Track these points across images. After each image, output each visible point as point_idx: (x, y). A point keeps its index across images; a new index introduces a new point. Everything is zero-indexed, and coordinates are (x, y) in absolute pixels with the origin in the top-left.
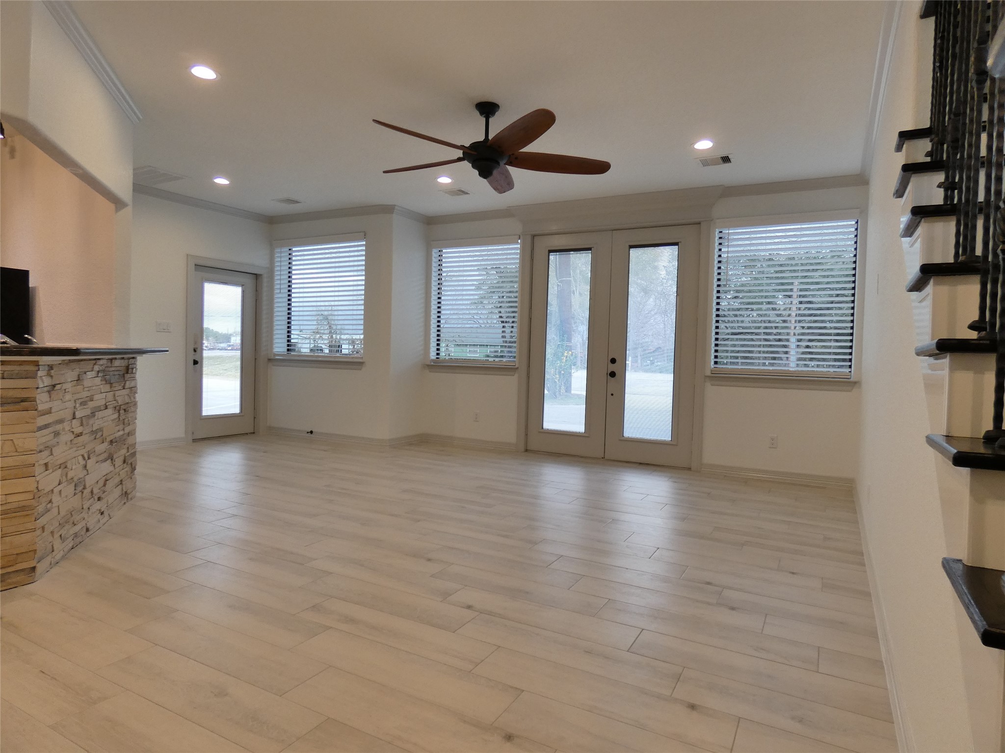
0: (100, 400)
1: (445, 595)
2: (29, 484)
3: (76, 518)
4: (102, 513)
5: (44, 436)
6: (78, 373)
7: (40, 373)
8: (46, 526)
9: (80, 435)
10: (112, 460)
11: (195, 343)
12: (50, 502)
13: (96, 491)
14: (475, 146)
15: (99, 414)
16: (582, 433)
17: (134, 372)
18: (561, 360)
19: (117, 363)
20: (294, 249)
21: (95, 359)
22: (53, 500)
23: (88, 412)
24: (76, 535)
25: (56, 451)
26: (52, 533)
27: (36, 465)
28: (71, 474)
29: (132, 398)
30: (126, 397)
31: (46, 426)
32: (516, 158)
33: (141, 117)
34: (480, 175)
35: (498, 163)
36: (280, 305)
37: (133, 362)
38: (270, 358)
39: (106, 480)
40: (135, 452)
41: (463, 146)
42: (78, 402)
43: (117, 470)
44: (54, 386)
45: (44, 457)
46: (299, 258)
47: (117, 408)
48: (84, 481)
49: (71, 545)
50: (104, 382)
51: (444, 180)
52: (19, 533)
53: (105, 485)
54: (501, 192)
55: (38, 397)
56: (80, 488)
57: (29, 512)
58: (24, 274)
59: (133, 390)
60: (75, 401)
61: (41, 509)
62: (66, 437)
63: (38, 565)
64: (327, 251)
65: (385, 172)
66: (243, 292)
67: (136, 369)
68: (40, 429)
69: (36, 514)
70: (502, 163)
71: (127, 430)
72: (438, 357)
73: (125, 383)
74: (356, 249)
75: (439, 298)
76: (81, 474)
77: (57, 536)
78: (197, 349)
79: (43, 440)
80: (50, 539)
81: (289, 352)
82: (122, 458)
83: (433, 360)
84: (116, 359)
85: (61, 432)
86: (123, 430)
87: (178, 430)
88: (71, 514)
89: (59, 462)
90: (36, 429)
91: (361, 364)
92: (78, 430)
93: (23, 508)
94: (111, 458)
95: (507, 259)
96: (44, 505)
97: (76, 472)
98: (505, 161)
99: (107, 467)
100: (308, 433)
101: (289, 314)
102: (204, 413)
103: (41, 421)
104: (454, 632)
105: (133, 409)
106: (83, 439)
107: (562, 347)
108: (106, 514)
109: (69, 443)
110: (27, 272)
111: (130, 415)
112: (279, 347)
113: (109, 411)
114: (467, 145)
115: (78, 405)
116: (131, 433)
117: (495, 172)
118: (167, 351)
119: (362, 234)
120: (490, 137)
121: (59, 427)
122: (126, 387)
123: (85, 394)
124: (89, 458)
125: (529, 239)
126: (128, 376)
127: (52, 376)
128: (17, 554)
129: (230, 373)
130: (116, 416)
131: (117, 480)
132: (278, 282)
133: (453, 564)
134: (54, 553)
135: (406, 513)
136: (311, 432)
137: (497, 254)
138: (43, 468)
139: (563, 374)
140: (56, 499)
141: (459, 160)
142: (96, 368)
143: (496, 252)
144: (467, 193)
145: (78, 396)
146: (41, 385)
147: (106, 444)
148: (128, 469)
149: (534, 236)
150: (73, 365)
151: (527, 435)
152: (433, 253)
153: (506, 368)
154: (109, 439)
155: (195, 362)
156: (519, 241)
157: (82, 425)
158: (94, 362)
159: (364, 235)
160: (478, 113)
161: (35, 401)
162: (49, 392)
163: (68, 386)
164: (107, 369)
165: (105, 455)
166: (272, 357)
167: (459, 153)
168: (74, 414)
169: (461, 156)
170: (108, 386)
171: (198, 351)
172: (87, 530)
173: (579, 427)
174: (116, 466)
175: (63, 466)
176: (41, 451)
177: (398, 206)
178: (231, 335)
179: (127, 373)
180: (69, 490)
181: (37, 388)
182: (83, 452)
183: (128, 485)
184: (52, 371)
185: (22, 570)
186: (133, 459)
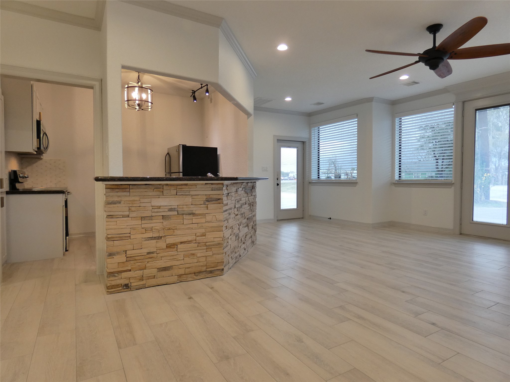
0: (244, 200)
1: (417, 314)
2: (220, 234)
3: (236, 250)
4: (245, 249)
5: (225, 215)
6: (236, 189)
7: (224, 188)
8: (227, 252)
9: (237, 215)
10: (248, 227)
11: (278, 175)
12: (228, 242)
13: (243, 239)
14: (427, 52)
15: (244, 206)
16: (505, 225)
17: (255, 188)
18: (481, 179)
19: (249, 184)
20: (320, 128)
21: (242, 183)
22: (229, 242)
23: (239, 205)
24: (236, 257)
25: (230, 221)
26: (229, 255)
27: (223, 226)
28: (234, 231)
29: (255, 200)
30: (253, 199)
31: (226, 211)
32: (455, 54)
33: (256, 75)
34: (431, 68)
35: (443, 59)
36: (314, 155)
37: (255, 184)
38: (310, 182)
39: (246, 235)
40: (256, 224)
41: (419, 54)
42: (236, 201)
43: (250, 231)
44: (228, 194)
45: (225, 224)
46: (323, 132)
47: (250, 204)
48: (239, 235)
49: (235, 261)
50: (245, 193)
51: (404, 77)
52: (218, 254)
53: (246, 237)
54: (442, 77)
55: (223, 198)
56: (237, 238)
57: (221, 246)
58: (216, 149)
59: (255, 196)
60: (235, 201)
61: (225, 245)
62: (233, 216)
63: (224, 268)
64: (337, 126)
65: (370, 78)
66: (297, 150)
67: (256, 188)
68: (224, 211)
69: (223, 247)
70: (445, 59)
71: (253, 214)
72: (400, 178)
73: (252, 193)
74: (352, 123)
75: (400, 145)
76: (238, 232)
77: (230, 257)
78: (278, 179)
79: (225, 216)
80: (228, 258)
81: (318, 179)
82: (251, 226)
83: (397, 180)
84: (249, 182)
85: (231, 213)
86: (252, 214)
87: (271, 215)
88: (235, 248)
89: (230, 226)
90: (223, 211)
91: (356, 183)
92: (236, 213)
93: (219, 244)
94: (247, 226)
95: (444, 118)
96: (226, 243)
97: (236, 231)
98: (447, 58)
99: (246, 230)
100: (328, 219)
101: (318, 160)
102: (282, 208)
103: (225, 208)
104: (425, 337)
105: (255, 205)
106: (239, 216)
107: (482, 171)
108: (246, 250)
109: (233, 218)
110: (217, 148)
111: (254, 207)
112: (314, 176)
113: (247, 205)
114: (422, 53)
115: (236, 202)
116: (254, 216)
117: (440, 66)
118: (268, 179)
119: (356, 115)
120: (437, 45)
121: (230, 211)
122: (252, 195)
123: (238, 198)
124: (240, 225)
125: (460, 104)
126: (253, 190)
127: (228, 190)
128: (218, 263)
129: (289, 190)
130: (249, 207)
131: (250, 235)
132: (313, 144)
133: (419, 296)
134: (229, 264)
135: (385, 264)
136: (330, 218)
137: (438, 116)
138: (225, 228)
139: (483, 188)
140: (229, 241)
141: (416, 62)
142: (242, 186)
143: (437, 115)
144: (418, 83)
145: (236, 198)
146: (224, 194)
147: (246, 219)
148: (253, 231)
149: (464, 102)
150: (235, 185)
151: (461, 224)
152: (396, 121)
153: (446, 184)
154: (247, 218)
155: (278, 185)
156: (453, 106)
157: (238, 211)
158: (242, 184)
159: (357, 116)
160: (428, 33)
161: (223, 200)
162: (227, 196)
163: (233, 194)
164: (246, 187)
165: (246, 224)
166: (311, 181)
167: (417, 58)
168: (235, 206)
169: (418, 60)
170: (246, 194)
171: (279, 179)
172: (240, 256)
173: (503, 221)
174: (249, 229)
175: (232, 228)
176: (224, 221)
177: (375, 97)
178: (289, 173)
179: (253, 189)
180: (234, 238)
181: (223, 194)
182: (238, 222)
183: (254, 238)
184: (228, 187)
185: (219, 269)
186: (255, 227)
